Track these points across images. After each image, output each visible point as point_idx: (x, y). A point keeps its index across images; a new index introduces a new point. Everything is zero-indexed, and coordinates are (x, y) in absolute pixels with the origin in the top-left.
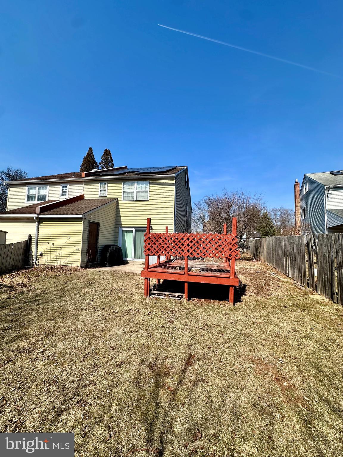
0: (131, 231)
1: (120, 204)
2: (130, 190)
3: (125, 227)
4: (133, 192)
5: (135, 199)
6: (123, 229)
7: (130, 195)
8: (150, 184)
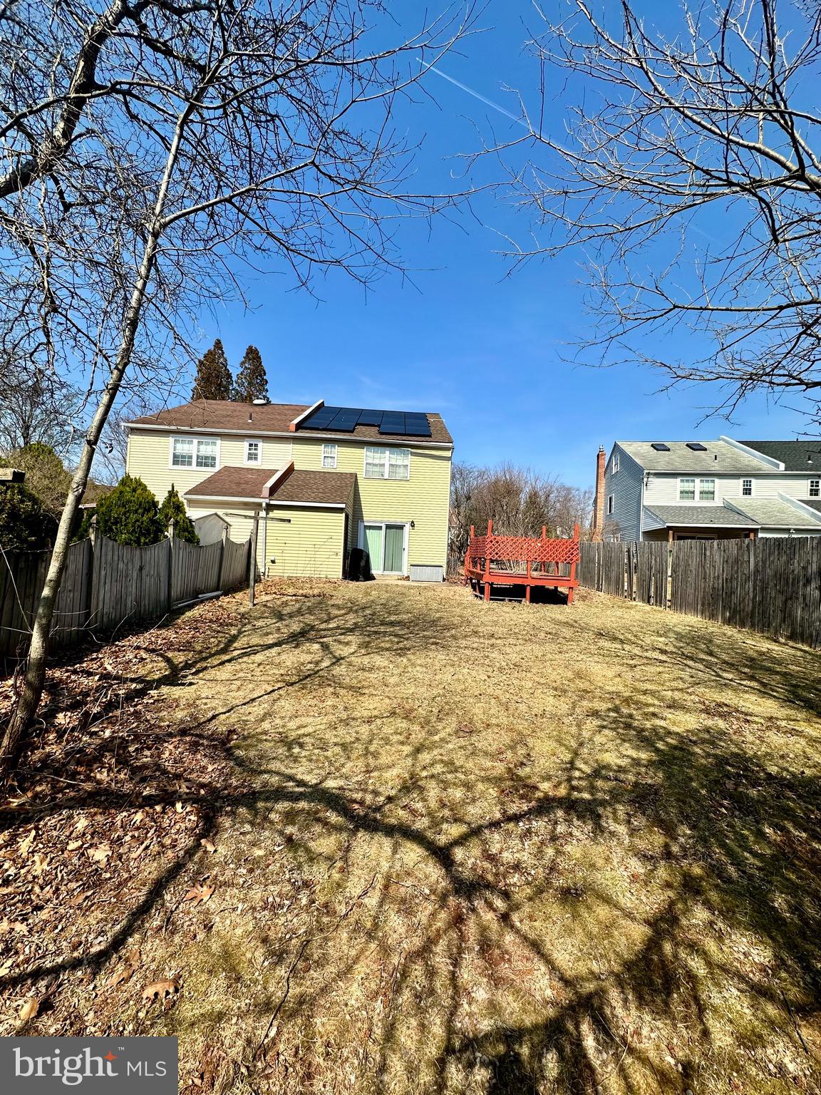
0: (380, 528)
1: (361, 482)
2: (376, 461)
3: (368, 522)
4: (383, 465)
5: (386, 476)
6: (366, 524)
7: (377, 469)
8: (413, 454)
